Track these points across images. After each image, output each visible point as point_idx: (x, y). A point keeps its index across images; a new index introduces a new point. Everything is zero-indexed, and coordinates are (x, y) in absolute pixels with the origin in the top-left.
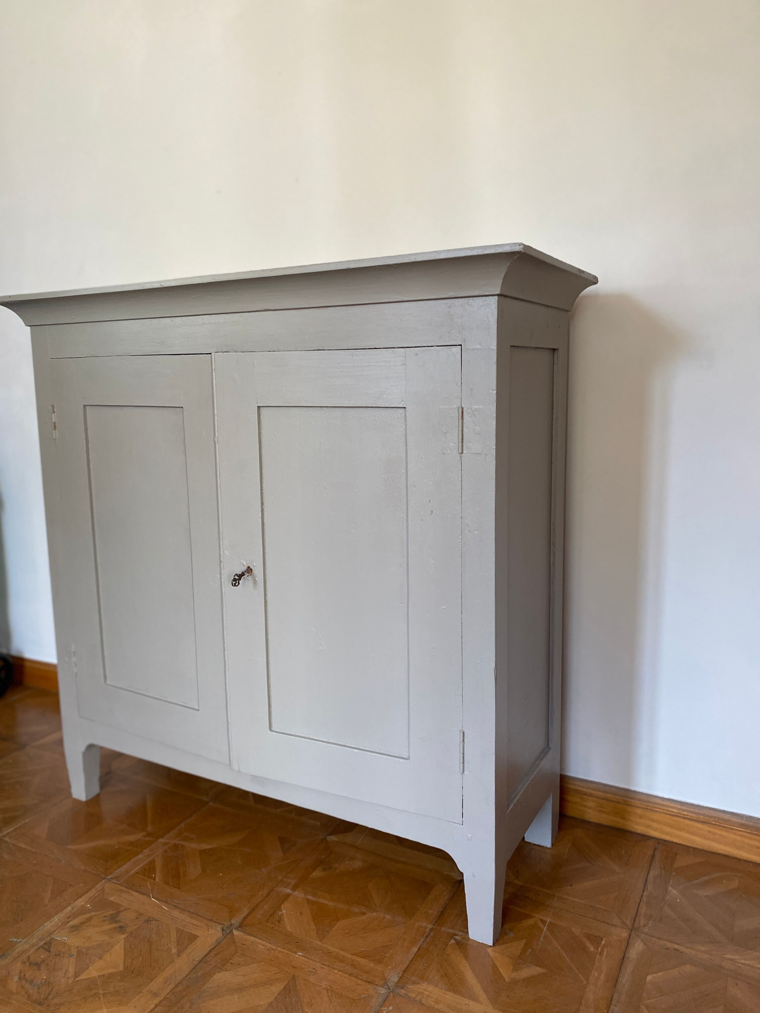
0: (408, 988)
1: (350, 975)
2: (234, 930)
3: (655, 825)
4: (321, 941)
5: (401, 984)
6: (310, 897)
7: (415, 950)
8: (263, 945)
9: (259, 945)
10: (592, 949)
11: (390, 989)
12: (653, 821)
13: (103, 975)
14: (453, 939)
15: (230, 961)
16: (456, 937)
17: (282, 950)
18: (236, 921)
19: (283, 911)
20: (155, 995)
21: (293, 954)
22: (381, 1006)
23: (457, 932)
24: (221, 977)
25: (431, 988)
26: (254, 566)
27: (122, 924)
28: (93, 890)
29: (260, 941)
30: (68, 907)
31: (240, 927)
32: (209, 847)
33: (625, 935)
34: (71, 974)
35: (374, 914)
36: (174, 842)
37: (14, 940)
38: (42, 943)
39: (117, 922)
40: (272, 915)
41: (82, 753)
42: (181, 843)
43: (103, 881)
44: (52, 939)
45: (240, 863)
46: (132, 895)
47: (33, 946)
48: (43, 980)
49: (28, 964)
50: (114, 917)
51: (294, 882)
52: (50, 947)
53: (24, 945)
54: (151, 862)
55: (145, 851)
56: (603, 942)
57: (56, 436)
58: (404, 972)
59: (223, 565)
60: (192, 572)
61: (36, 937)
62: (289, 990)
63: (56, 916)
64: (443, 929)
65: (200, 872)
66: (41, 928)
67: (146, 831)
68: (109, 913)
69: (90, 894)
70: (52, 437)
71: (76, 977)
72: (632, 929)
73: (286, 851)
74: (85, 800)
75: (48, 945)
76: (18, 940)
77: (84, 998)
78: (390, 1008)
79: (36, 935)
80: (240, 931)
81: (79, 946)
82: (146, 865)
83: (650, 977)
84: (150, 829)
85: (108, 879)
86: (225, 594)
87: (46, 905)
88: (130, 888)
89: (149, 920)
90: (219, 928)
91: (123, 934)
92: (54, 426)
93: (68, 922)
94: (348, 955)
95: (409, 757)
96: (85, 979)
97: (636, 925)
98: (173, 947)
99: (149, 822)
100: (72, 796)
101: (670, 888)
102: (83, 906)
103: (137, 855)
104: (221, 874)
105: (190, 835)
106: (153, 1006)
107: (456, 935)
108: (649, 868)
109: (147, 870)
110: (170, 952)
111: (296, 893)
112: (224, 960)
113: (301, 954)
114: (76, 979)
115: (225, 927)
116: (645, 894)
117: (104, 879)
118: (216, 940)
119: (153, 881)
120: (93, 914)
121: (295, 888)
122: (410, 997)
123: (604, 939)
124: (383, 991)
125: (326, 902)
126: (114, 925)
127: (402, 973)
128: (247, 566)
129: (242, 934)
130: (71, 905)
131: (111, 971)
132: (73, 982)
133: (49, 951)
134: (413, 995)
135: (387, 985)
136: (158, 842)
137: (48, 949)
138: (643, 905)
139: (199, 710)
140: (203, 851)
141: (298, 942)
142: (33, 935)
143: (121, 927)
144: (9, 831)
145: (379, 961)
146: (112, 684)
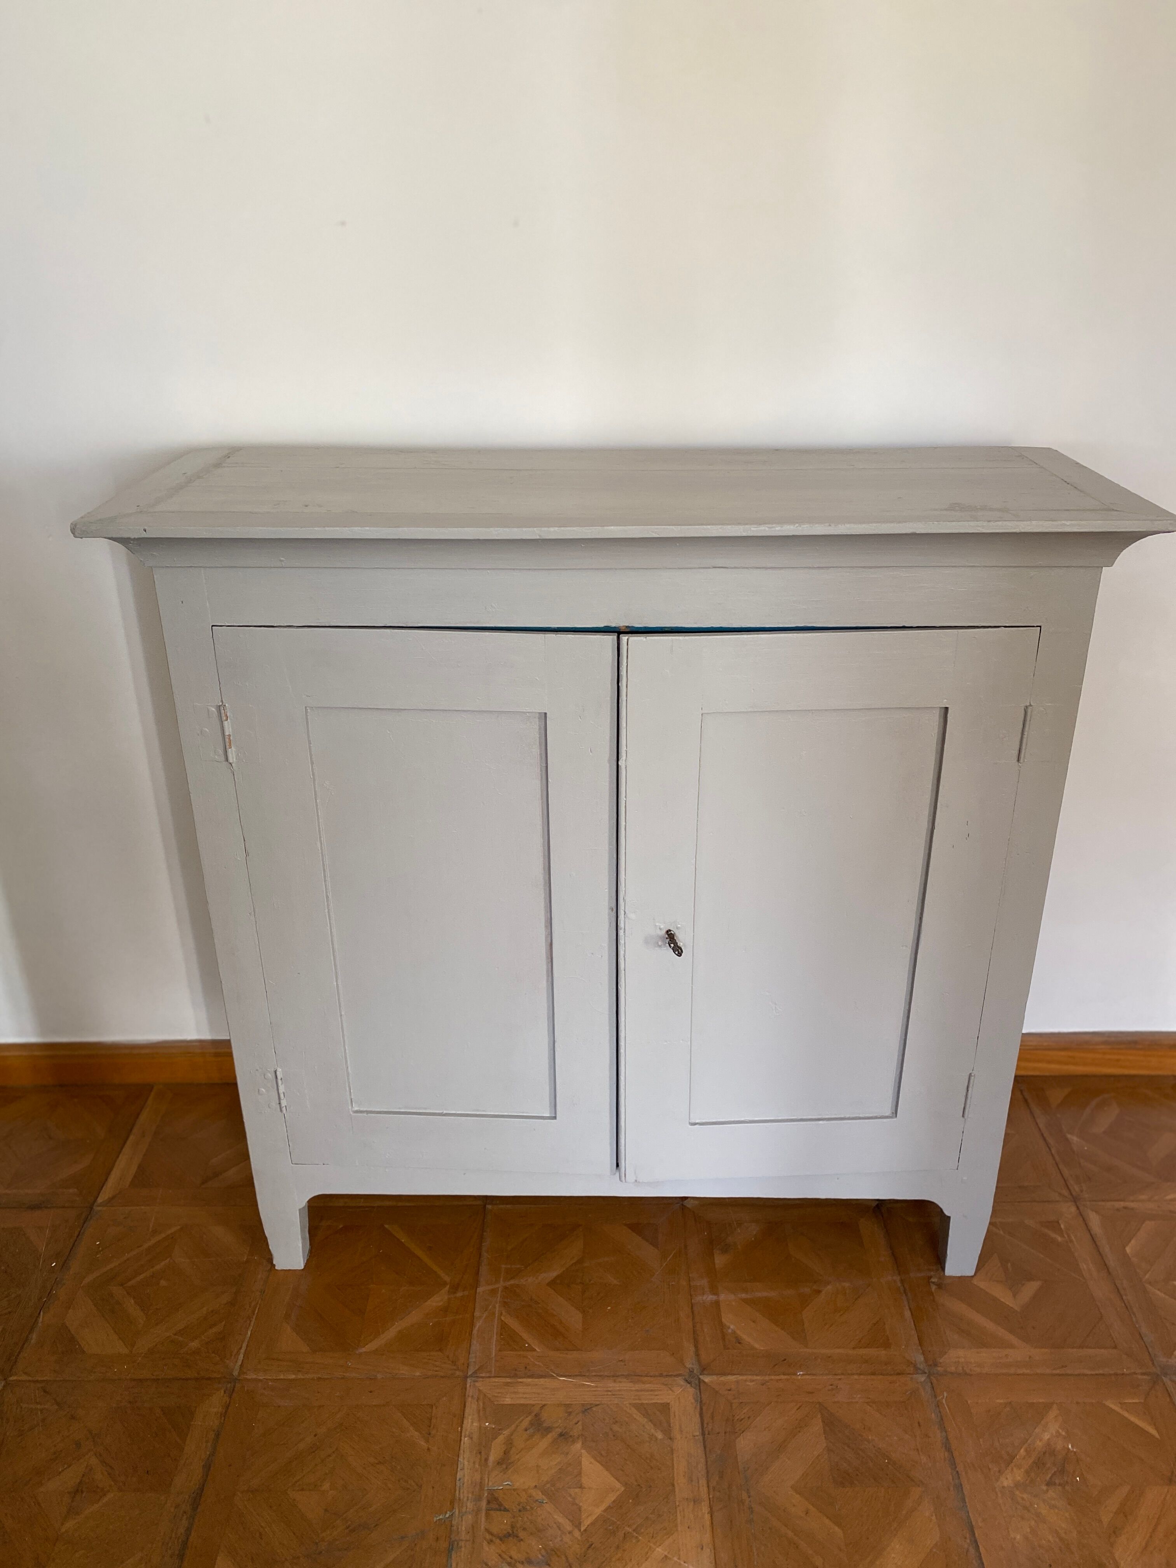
0: (941, 1363)
1: (873, 1374)
2: (701, 1377)
4: (807, 1346)
5: (931, 1360)
6: (744, 1296)
7: (907, 1314)
8: (752, 1381)
9: (748, 1383)
10: (1060, 1239)
11: (926, 1373)
13: (609, 1507)
14: (931, 1284)
15: (736, 1419)
16: (934, 1280)
17: (777, 1377)
18: (690, 1363)
19: (731, 1327)
20: (696, 1501)
21: (794, 1377)
22: (936, 1397)
24: (746, 1443)
25: (961, 1353)
27: (558, 1431)
28: (469, 1400)
29: (744, 1377)
30: (463, 1438)
31: (704, 1370)
32: (555, 1274)
33: (1073, 1209)
34: (568, 1527)
35: (829, 1287)
36: (501, 1284)
37: (441, 1517)
38: (484, 1504)
39: (548, 1430)
40: (724, 1339)
41: (300, 1210)
42: (512, 1282)
43: (469, 1380)
44: (491, 1492)
45: (615, 1282)
46: (528, 1385)
47: (477, 1512)
48: (543, 1552)
49: (498, 1541)
50: (539, 1426)
51: (704, 1282)
52: (500, 1505)
53: (464, 1518)
54: (503, 1326)
55: (477, 1314)
56: (1062, 1226)
57: (233, 758)
58: (921, 1344)
59: (624, 932)
60: (550, 941)
61: (465, 1499)
62: (831, 1424)
63: (461, 1459)
64: (912, 1275)
65: (581, 1315)
66: (458, 1483)
67: (445, 1284)
68: (526, 1423)
69: (471, 1408)
70: (223, 758)
71: (578, 1526)
72: (1075, 1200)
73: (655, 1244)
74: (303, 1268)
75: (495, 1503)
76: (447, 1516)
77: (618, 1547)
78: (945, 1394)
79: (462, 1497)
80: (709, 1374)
81: (537, 1485)
82: (501, 1334)
83: (1128, 1250)
84: (447, 1279)
85: (471, 1376)
86: (625, 970)
87: (428, 1449)
88: (516, 1376)
89: (587, 1409)
90: (682, 1382)
91: (574, 1442)
92: (227, 740)
93: (486, 1460)
94: (851, 1352)
95: (895, 1113)
96: (593, 1524)
97: (1074, 1193)
98: (653, 1431)
99: (435, 1268)
100: (276, 1268)
101: (1069, 1136)
102: (480, 1427)
103: (472, 1325)
104: (609, 1308)
105: (513, 1266)
106: (707, 1517)
107: (931, 1277)
108: (1034, 1117)
109: (509, 1339)
110: (656, 1439)
111: (722, 1297)
112: (727, 1420)
113: (801, 1373)
114: (582, 1529)
115: (687, 1377)
116: (1053, 1152)
117: (466, 1377)
118: (694, 1398)
119: (534, 1353)
120: (506, 1432)
121: (714, 1290)
122: (952, 1373)
123: (1060, 1222)
124: (922, 1378)
125: (765, 1294)
126: (550, 1436)
127: (920, 1348)
128: (667, 929)
129: (715, 1377)
130: (463, 1434)
131: (612, 1497)
132: (582, 1534)
133: (506, 1510)
134: (953, 1369)
135: (919, 1369)
136: (479, 1293)
137: (501, 1508)
138: (1061, 1166)
139: (555, 1118)
140: (552, 1284)
141: (785, 1360)
142: (460, 1499)
143: (561, 1435)
144: (239, 1363)
145: (887, 1345)
146: (365, 1109)
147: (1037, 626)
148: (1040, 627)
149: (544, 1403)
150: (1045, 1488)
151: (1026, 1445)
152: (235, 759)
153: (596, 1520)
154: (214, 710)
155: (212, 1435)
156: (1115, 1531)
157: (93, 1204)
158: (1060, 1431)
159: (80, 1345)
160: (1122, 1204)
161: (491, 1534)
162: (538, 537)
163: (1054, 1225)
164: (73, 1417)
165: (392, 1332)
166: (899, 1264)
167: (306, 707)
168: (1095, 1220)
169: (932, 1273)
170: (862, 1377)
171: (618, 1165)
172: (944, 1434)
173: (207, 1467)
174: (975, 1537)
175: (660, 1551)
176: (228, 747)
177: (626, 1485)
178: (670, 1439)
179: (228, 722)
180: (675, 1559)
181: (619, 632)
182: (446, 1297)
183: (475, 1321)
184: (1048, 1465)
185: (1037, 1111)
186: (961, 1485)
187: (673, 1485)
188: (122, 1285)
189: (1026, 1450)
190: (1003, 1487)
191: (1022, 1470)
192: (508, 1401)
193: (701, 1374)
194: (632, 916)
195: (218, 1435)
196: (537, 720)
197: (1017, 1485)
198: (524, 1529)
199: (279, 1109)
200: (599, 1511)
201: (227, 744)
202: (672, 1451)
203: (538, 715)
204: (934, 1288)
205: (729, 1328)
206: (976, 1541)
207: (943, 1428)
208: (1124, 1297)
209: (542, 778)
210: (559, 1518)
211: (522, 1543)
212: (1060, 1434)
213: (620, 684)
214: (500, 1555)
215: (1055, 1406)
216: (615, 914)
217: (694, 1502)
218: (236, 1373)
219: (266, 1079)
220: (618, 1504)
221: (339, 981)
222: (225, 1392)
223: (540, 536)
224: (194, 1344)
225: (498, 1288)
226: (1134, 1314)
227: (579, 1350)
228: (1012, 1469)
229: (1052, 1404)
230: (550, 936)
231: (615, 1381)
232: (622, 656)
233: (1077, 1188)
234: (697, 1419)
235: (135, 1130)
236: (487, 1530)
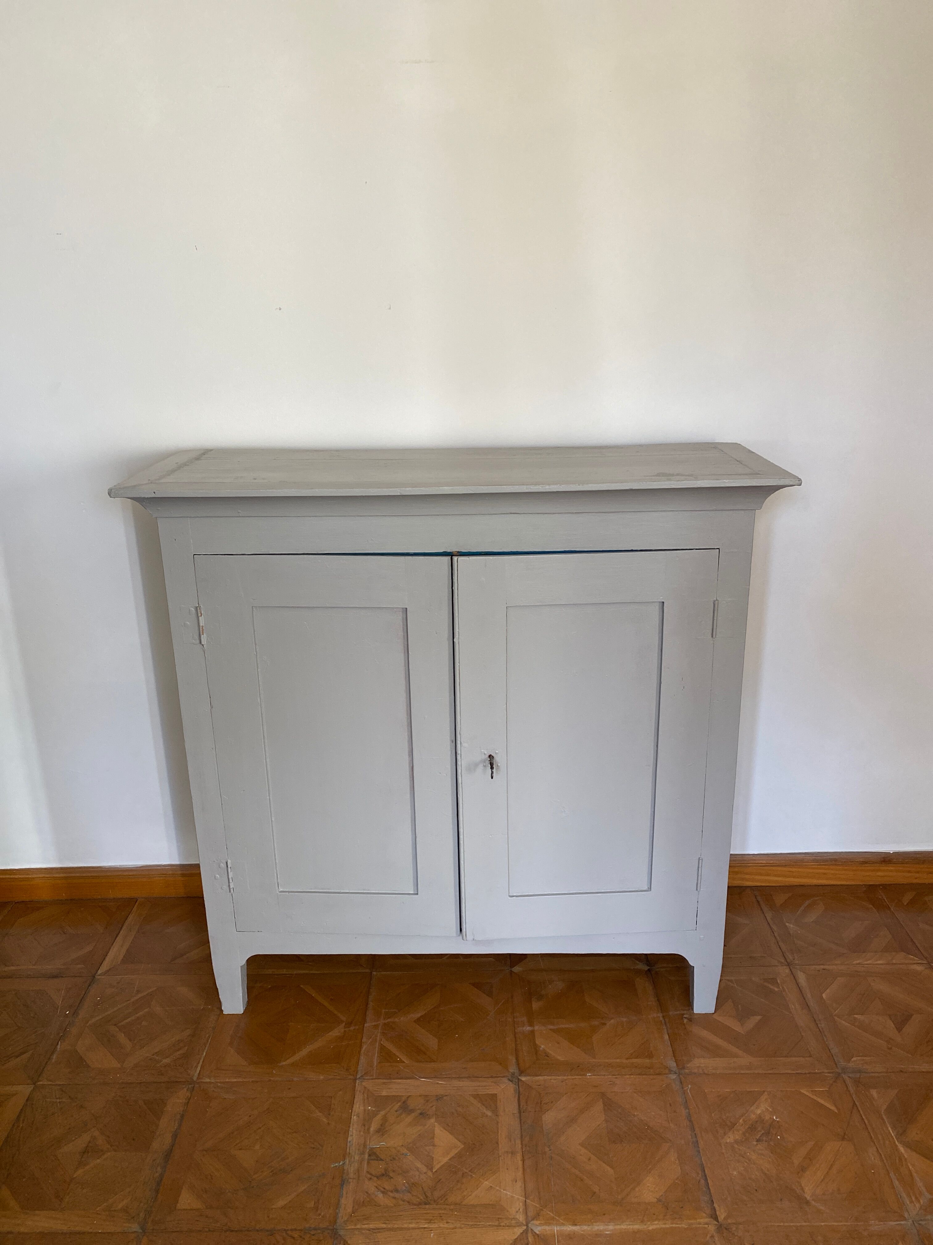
0: (688, 1067)
1: (640, 1074)
2: (519, 1077)
3: (747, 877)
4: (595, 1058)
5: (681, 1066)
6: (552, 1027)
7: (666, 1037)
8: (555, 1080)
10: (776, 989)
11: (677, 1073)
12: (747, 874)
13: (453, 1157)
14: (683, 1018)
15: (543, 1102)
16: (685, 1016)
17: (573, 1077)
18: (513, 1069)
19: (542, 1047)
20: (513, 1153)
21: (584, 1077)
22: (683, 1088)
23: (682, 1012)
24: (549, 1118)
25: (702, 1060)
26: (496, 753)
27: (419, 1111)
28: (357, 1093)
29: (550, 1078)
30: (352, 1117)
31: (522, 1072)
32: (419, 1015)
33: (787, 971)
34: (424, 1169)
35: (612, 1021)
36: (382, 1021)
37: (336, 1165)
38: (366, 1156)
39: (412, 1111)
40: (536, 1053)
41: (241, 966)
42: (389, 1020)
43: (357, 1081)
44: (372, 1149)
45: (462, 1019)
46: (399, 1083)
47: (361, 1162)
48: (406, 1184)
49: (375, 1179)
50: (405, 1108)
51: (525, 1019)
52: (377, 1157)
53: (352, 1165)
54: (382, 1048)
55: (364, 1040)
56: (779, 981)
57: (204, 642)
58: (674, 1056)
59: (461, 756)
60: (412, 765)
61: (354, 1153)
62: (609, 1105)
63: (351, 1129)
64: (671, 1013)
65: (437, 1040)
66: (348, 1144)
67: (342, 1021)
68: (397, 1107)
69: (359, 1098)
70: (198, 641)
71: (431, 1169)
72: (789, 965)
73: (490, 994)
74: (243, 1012)
75: (374, 1155)
76: (341, 1164)
77: (458, 1181)
78: (690, 1086)
79: (351, 1152)
80: (525, 1076)
81: (403, 1144)
82: (381, 1053)
83: (824, 996)
84: (344, 1019)
85: (359, 1078)
86: (462, 784)
87: (328, 1123)
88: (390, 1078)
89: (439, 1098)
90: (506, 1081)
91: (429, 1118)
92: (201, 630)
93: (369, 1129)
94: (625, 1061)
95: (650, 889)
96: (441, 1167)
97: (788, 961)
98: (485, 1111)
99: (336, 1012)
100: (224, 1013)
101: (787, 924)
102: (365, 1110)
103: (361, 1047)
104: (457, 1036)
105: (390, 1011)
106: (520, 1163)
107: (683, 1014)
108: (763, 913)
109: (387, 1056)
110: (487, 1116)
111: (536, 1028)
112: (537, 1103)
113: (590, 1074)
114: (434, 1171)
115: (510, 1078)
116: (776, 934)
117: (356, 1079)
118: (514, 1091)
119: (403, 1064)
120: (383, 1113)
121: (531, 1024)
122: (695, 1073)
123: (777, 978)
124: (673, 1077)
125: (567, 1026)
126: (413, 1114)
127: (674, 1058)
128: (489, 754)
129: (529, 1078)
130: (353, 1114)
131: (455, 1151)
132: (433, 1174)
133: (381, 1160)
134: (696, 1071)
135: (672, 1071)
136: (366, 1027)
137: (378, 1159)
138: (781, 944)
139: (417, 894)
140: (418, 1021)
141: (579, 1066)
142: (349, 1153)
143: (421, 1114)
144: (198, 1072)
145: (650, 1056)
146: (287, 890)
147: (717, 549)
148: (719, 549)
149: (410, 1094)
150: (755, 1143)
151: (744, 1117)
152: (205, 642)
153: (443, 1166)
154: (193, 609)
155: (178, 1117)
156: (803, 1169)
157: (95, 974)
158: (769, 1108)
159: (86, 1063)
160: (822, 967)
161: (371, 1174)
162: (399, 494)
163: (773, 981)
164: (82, 1107)
165: (304, 1052)
166: (662, 1007)
167: (252, 607)
168: (802, 978)
169: (685, 1012)
170: (632, 1076)
171: (461, 930)
172: (687, 1111)
173: (175, 1136)
174: (705, 1173)
175: (486, 1184)
176: (201, 634)
177: (465, 1143)
178: (497, 1116)
179: (202, 618)
180: (497, 1188)
181: (451, 555)
182: (343, 1030)
183: (362, 1044)
184: (759, 1129)
185: (765, 909)
186: (697, 1141)
187: (497, 1143)
188: (115, 1025)
189: (743, 1120)
190: (726, 1143)
191: (741, 1132)
192: (384, 1093)
193: (519, 1076)
194: (465, 745)
195: (182, 1116)
196: (401, 613)
197: (736, 1142)
198: (394, 1171)
199: (229, 891)
200: (446, 1160)
201: (201, 632)
202: (498, 1122)
203: (401, 610)
204: (685, 1021)
205: (541, 1047)
206: (706, 1176)
207: (687, 1107)
208: (819, 1025)
209: (405, 652)
210: (419, 1165)
211: (392, 1180)
212: (768, 1110)
213: (453, 588)
214: (376, 1187)
215: (766, 1093)
216: (454, 745)
217: (512, 1153)
218: (195, 1079)
219: (220, 868)
220: (459, 1155)
221: (271, 796)
222: (187, 1090)
223: (400, 493)
224: (166, 1061)
225: (379, 1024)
226: (825, 1035)
227: (434, 1062)
228: (734, 1131)
229: (764, 1091)
230: (412, 762)
231: (460, 1081)
232: (455, 571)
233: (791, 958)
234: (516, 1104)
235: (124, 927)
236: (368, 1172)
